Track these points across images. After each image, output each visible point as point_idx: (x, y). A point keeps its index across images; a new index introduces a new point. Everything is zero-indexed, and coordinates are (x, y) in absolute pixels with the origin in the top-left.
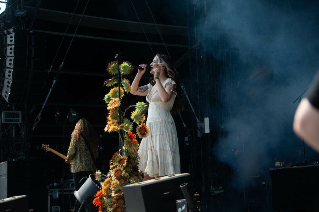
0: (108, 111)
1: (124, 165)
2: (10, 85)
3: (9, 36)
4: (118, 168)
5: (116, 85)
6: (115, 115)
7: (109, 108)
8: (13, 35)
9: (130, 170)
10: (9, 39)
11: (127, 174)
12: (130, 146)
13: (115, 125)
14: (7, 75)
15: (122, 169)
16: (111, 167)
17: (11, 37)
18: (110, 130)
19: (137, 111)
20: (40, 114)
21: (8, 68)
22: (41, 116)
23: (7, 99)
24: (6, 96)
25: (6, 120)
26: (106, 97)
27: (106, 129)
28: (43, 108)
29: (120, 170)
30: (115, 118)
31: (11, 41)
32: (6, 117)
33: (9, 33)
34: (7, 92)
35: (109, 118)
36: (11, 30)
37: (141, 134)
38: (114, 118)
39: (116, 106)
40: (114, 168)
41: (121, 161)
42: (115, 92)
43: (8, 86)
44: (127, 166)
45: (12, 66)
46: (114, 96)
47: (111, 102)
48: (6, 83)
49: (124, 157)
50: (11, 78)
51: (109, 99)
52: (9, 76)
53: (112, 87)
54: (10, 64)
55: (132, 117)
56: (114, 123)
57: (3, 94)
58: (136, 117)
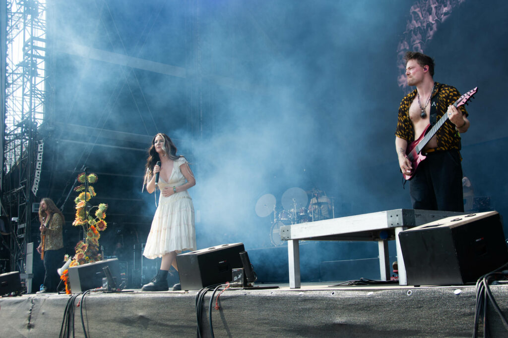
0: (76, 210)
1: (86, 250)
2: (38, 183)
3: (40, 145)
4: (81, 253)
5: (83, 191)
6: (81, 213)
7: (76, 208)
8: (43, 144)
9: (90, 254)
10: (39, 148)
11: (87, 257)
12: (91, 236)
13: (80, 221)
14: (36, 176)
15: (83, 253)
16: (77, 251)
17: (41, 146)
18: (76, 225)
19: (99, 210)
20: (63, 206)
21: (37, 169)
22: (64, 208)
23: (35, 194)
24: (35, 192)
25: (35, 210)
26: (77, 199)
27: (73, 224)
28: (66, 201)
29: (82, 254)
30: (82, 216)
31: (41, 149)
32: (35, 208)
33: (40, 143)
34: (35, 189)
35: (77, 214)
36: (41, 141)
37: (99, 227)
38: (80, 215)
39: (82, 206)
40: (78, 252)
41: (83, 248)
42: (83, 195)
43: (37, 184)
44: (88, 251)
45: (40, 168)
46: (82, 199)
47: (79, 203)
48: (35, 182)
49: (86, 245)
50: (39, 177)
51: (78, 201)
52: (38, 176)
53: (80, 192)
54: (39, 167)
55: (96, 214)
56: (79, 219)
57: (33, 190)
58: (99, 214)
